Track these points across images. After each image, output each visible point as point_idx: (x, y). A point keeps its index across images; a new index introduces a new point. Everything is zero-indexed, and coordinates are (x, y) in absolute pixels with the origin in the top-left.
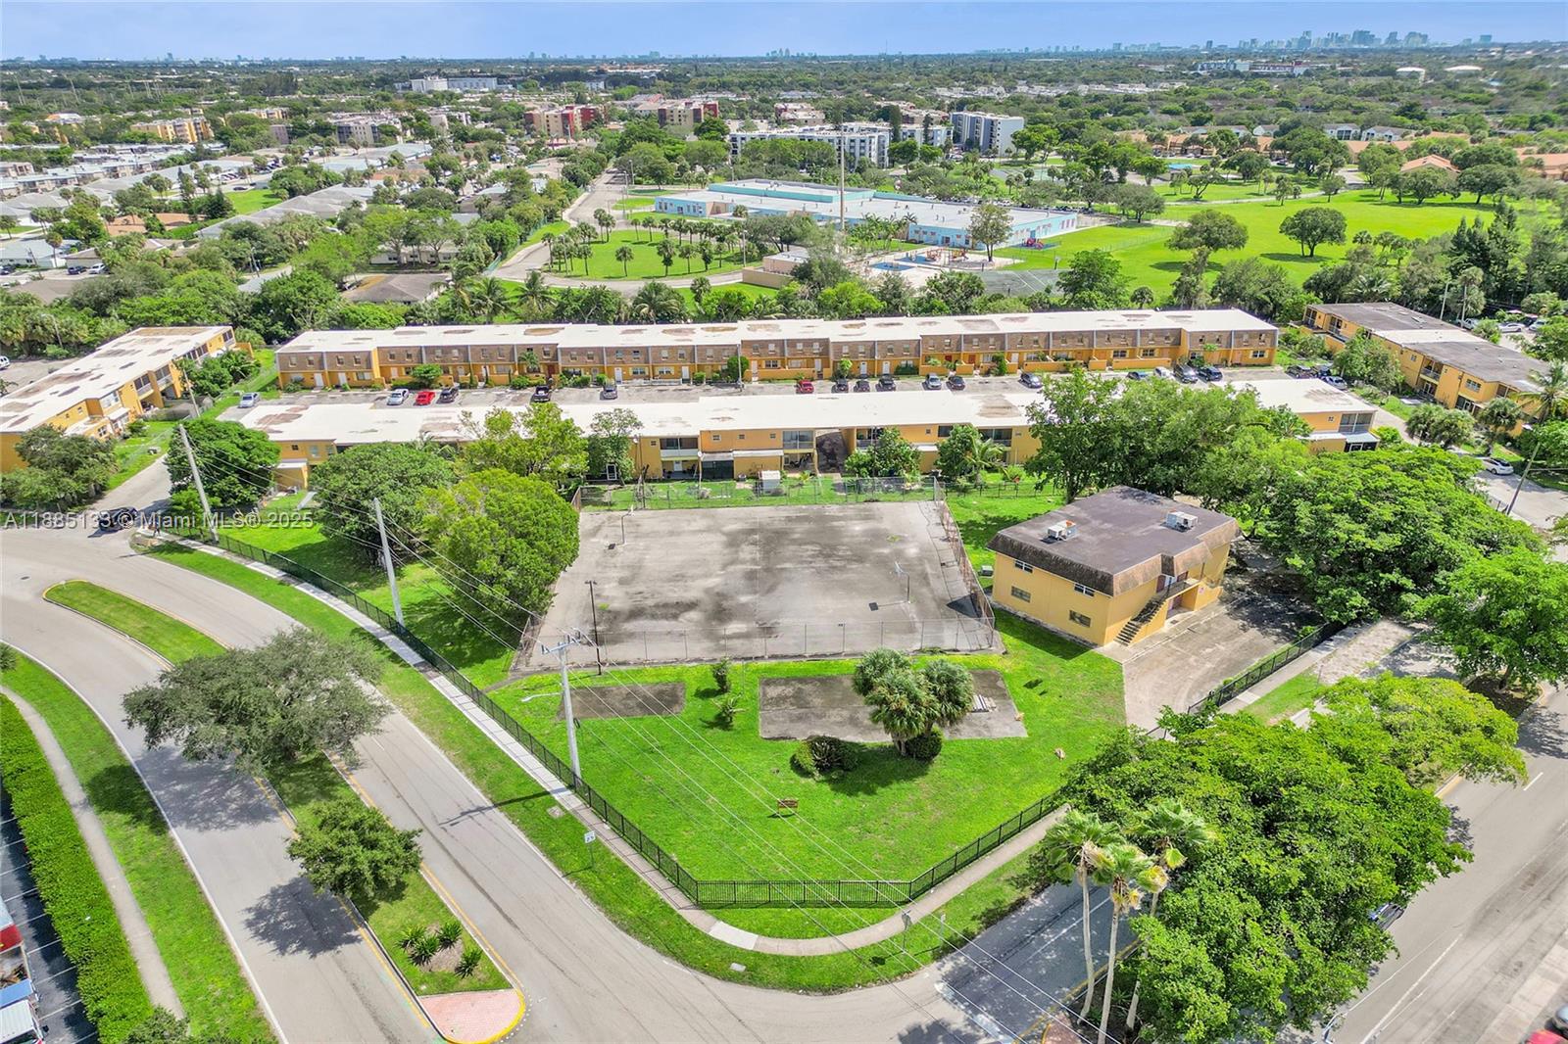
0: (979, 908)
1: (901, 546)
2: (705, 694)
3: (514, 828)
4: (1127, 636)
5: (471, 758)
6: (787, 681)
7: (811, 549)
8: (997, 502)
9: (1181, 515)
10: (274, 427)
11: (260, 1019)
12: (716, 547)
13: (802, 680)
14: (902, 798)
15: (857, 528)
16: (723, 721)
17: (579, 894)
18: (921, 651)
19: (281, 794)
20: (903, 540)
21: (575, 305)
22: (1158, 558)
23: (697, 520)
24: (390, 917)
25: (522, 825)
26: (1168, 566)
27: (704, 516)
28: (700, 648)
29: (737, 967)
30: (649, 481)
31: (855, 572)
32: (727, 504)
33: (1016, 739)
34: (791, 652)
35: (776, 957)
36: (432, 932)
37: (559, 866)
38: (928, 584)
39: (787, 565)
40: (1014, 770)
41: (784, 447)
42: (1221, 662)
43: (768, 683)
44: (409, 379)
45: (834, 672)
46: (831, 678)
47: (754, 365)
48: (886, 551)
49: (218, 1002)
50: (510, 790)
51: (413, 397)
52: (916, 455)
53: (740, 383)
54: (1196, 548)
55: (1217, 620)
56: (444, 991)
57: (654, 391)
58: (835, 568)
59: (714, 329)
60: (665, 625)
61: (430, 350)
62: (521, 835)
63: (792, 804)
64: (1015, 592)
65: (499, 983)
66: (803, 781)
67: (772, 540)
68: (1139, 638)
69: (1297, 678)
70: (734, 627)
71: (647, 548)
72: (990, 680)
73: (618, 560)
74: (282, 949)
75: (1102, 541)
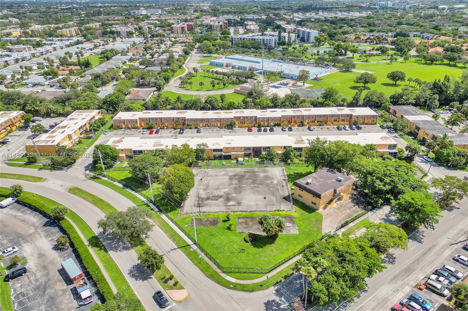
0: (284, 274)
1: (272, 181)
2: (224, 221)
3: (183, 253)
4: (325, 208)
5: (172, 236)
6: (244, 218)
7: (250, 181)
8: (298, 168)
9: (340, 178)
10: (116, 145)
11: (134, 294)
12: (227, 180)
13: (247, 218)
14: (269, 248)
15: (262, 175)
16: (229, 228)
17: (198, 269)
18: (275, 210)
19: (131, 244)
20: (273, 179)
21: (190, 105)
22: (333, 189)
23: (222, 172)
24: (158, 273)
25: (184, 252)
26: (335, 191)
27: (224, 171)
28: (223, 209)
29: (231, 286)
30: (210, 160)
31: (261, 188)
32: (229, 167)
33: (296, 234)
34: (245, 210)
35: (240, 284)
36: (168, 276)
37: (193, 263)
38: (279, 192)
39: (244, 186)
40: (294, 242)
41: (244, 151)
42: (347, 215)
43: (239, 218)
44: (147, 126)
45: (254, 216)
46: (254, 217)
47: (237, 123)
48: (269, 182)
49: (125, 290)
50: (181, 244)
51: (148, 132)
52: (277, 154)
53: (233, 128)
54: (342, 187)
55: (348, 204)
56: (171, 289)
57: (210, 130)
58: (256, 186)
59: (226, 113)
60: (215, 202)
61: (153, 119)
62: (184, 255)
63: (244, 250)
64: (299, 195)
65: (182, 288)
66: (247, 244)
67: (240, 178)
68: (328, 208)
69: (364, 220)
70: (232, 203)
71: (210, 180)
72: (291, 219)
73: (203, 183)
74: (136, 279)
75: (320, 185)
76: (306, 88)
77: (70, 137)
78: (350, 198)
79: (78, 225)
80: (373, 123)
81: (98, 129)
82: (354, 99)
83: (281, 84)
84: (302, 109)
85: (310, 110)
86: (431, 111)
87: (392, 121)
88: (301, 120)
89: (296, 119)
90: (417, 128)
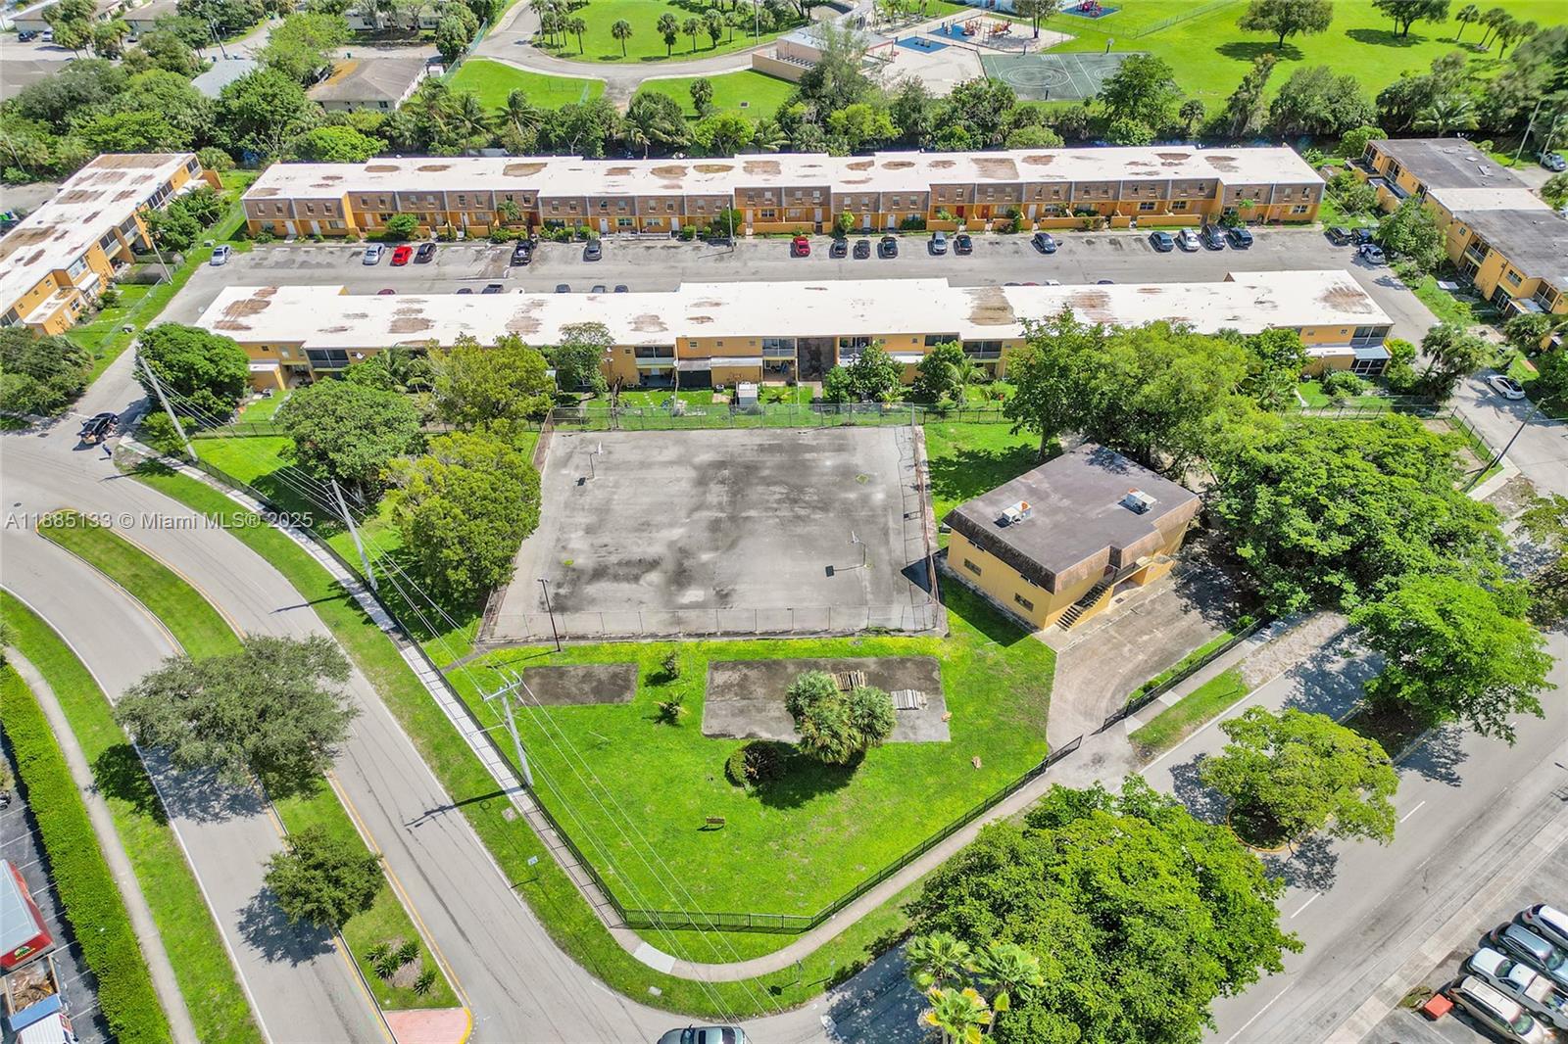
0: (871, 938)
1: (867, 490)
2: (657, 680)
3: (472, 831)
4: (1067, 621)
5: (436, 748)
6: (734, 665)
7: (779, 490)
8: (976, 429)
9: (1141, 496)
10: (243, 321)
11: (253, 1027)
12: (685, 485)
13: (748, 664)
14: (825, 809)
15: (828, 463)
16: (668, 716)
17: (525, 907)
18: (867, 630)
19: (267, 786)
20: (870, 481)
21: (560, 131)
22: (1107, 550)
23: (665, 447)
24: (362, 926)
25: (478, 827)
26: (1115, 556)
27: (677, 442)
28: (654, 620)
29: (654, 991)
30: (625, 389)
31: (822, 524)
32: (702, 424)
33: (939, 744)
34: (742, 629)
35: (690, 982)
36: (395, 947)
37: (509, 876)
38: (887, 542)
39: (752, 513)
40: (930, 780)
41: (765, 354)
42: (1154, 653)
43: (717, 667)
44: (382, 229)
45: (779, 656)
46: (777, 663)
47: (749, 215)
48: (852, 496)
49: (218, 1008)
50: (471, 789)
51: (389, 253)
52: (897, 369)
53: (733, 239)
54: (1150, 536)
55: (1162, 600)
56: (405, 1007)
57: (639, 249)
58: (798, 517)
59: (708, 169)
60: (626, 588)
61: (405, 196)
62: (477, 839)
63: (721, 821)
64: (967, 563)
65: (450, 1001)
66: (735, 790)
67: (739, 475)
68: (1080, 622)
69: (1222, 676)
70: (693, 594)
71: (617, 485)
72: (926, 672)
73: (587, 500)
74: (269, 956)
75: (1056, 526)
76: (1045, 51)
77: (61, 279)
78: (1175, 573)
79: (59, 693)
80: (1299, 216)
81: (184, 240)
82: (1230, 108)
83: (944, 32)
84: (1016, 155)
85: (1048, 159)
86: (1537, 160)
87: (1379, 211)
88: (1008, 203)
89: (989, 201)
90: (1476, 245)
